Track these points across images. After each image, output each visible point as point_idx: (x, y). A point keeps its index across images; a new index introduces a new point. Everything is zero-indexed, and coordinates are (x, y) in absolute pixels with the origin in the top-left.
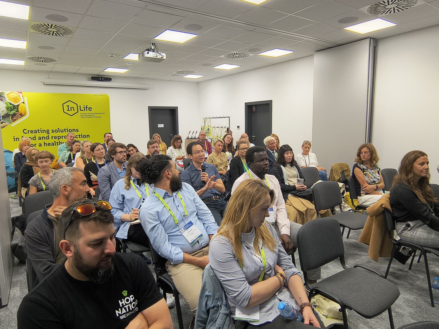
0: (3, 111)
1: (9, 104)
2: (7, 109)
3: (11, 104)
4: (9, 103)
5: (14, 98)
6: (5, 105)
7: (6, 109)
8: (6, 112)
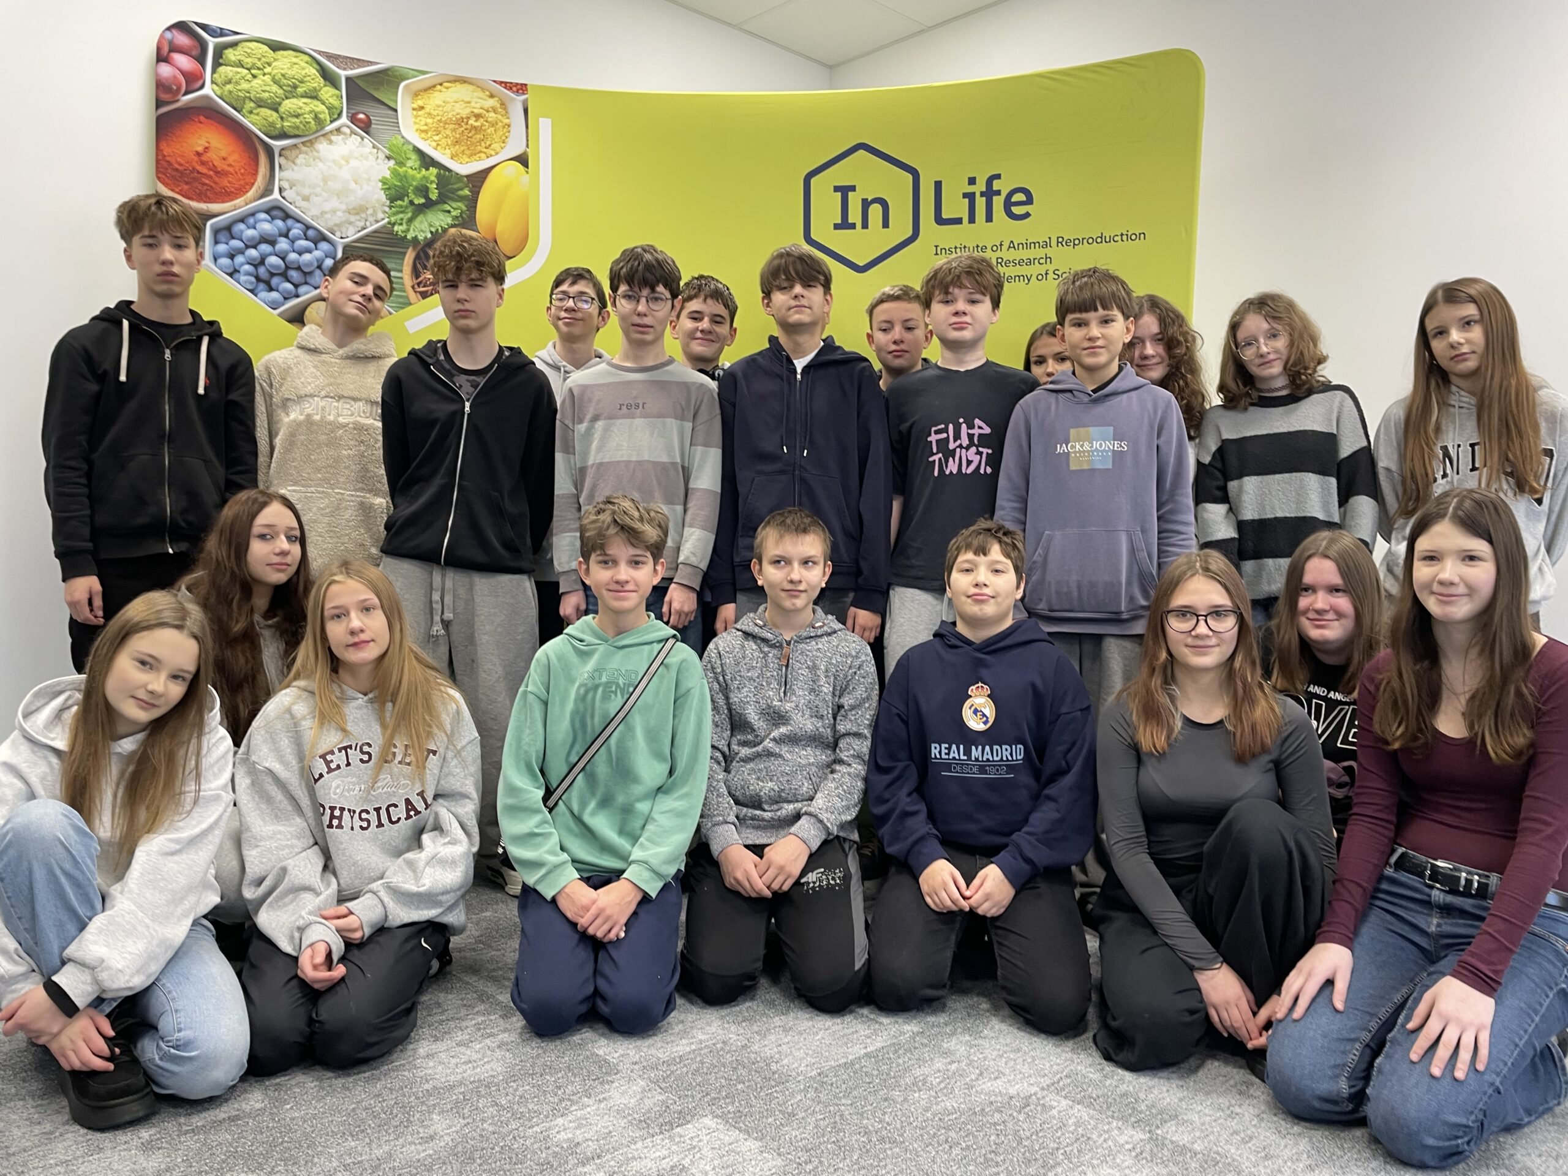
0: (359, 210)
1: (413, 161)
2: (396, 194)
3: (427, 161)
4: (414, 157)
5: (460, 121)
6: (385, 169)
7: (382, 197)
8: (379, 216)
